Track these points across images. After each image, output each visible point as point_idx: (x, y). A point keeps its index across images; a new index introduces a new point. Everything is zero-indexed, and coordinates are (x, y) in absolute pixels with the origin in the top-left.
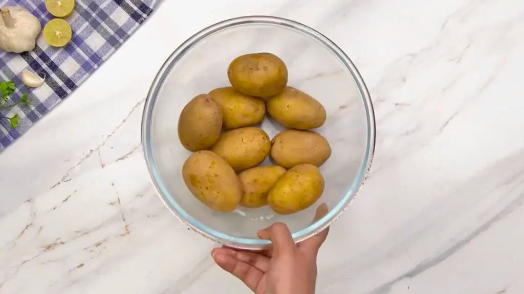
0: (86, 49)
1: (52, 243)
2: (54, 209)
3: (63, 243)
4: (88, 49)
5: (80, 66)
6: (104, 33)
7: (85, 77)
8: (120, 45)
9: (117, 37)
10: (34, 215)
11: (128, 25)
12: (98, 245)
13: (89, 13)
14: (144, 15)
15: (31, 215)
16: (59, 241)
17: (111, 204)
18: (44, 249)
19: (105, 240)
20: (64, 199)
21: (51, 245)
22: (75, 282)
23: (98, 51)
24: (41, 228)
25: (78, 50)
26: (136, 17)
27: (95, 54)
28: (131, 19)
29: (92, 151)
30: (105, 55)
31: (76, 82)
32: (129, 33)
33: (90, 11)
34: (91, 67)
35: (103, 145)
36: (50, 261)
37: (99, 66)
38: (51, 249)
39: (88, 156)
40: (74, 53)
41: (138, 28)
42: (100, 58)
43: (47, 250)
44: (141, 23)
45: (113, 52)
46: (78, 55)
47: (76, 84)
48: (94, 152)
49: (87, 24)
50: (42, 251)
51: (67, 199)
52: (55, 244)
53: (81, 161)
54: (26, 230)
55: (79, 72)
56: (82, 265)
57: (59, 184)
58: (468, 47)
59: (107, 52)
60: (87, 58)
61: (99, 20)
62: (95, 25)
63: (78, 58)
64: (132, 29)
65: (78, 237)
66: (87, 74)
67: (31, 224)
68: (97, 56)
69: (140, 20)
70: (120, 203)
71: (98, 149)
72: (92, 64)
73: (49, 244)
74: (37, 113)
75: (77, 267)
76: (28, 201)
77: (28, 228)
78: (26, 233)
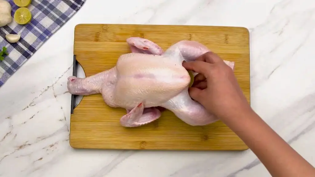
0: (41, 27)
1: (22, 145)
2: (25, 123)
3: (29, 145)
4: (42, 27)
5: (37, 38)
6: (53, 18)
7: (41, 44)
8: (64, 24)
9: (61, 19)
10: (11, 127)
11: (68, 12)
12: (52, 146)
13: (42, 6)
14: (79, 6)
15: (10, 127)
16: (27, 143)
17: (60, 120)
18: (17, 148)
19: (56, 143)
20: (31, 117)
21: (22, 146)
22: (38, 169)
23: (49, 28)
24: (16, 135)
25: (35, 28)
26: (74, 7)
27: (47, 29)
28: (70, 8)
29: (48, 87)
30: (53, 30)
31: (36, 47)
32: (69, 16)
33: (43, 5)
34: (45, 38)
35: (56, 83)
36: (22, 156)
37: (50, 37)
38: (22, 148)
39: (46, 90)
40: (33, 30)
41: (75, 13)
42: (50, 32)
43: (20, 149)
44: (77, 11)
45: (59, 29)
46: (36, 31)
47: (36, 49)
48: (50, 88)
49: (40, 12)
50: (16, 149)
51: (32, 117)
52: (25, 145)
53: (42, 93)
54: (7, 136)
55: (36, 41)
56: (41, 159)
57: (28, 107)
58: (286, 24)
59: (55, 28)
60: (41, 32)
61: (49, 10)
62: (46, 13)
63: (35, 32)
64: (71, 14)
65: (39, 141)
66: (42, 42)
67: (10, 133)
68: (48, 31)
69: (76, 9)
70: (66, 120)
71: (53, 86)
72: (45, 35)
73: (21, 145)
74: (12, 69)
75: (39, 160)
76: (8, 118)
77: (8, 135)
78: (6, 138)
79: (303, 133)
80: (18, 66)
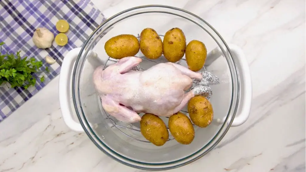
0: (75, 47)
3: (64, 133)
6: (82, 40)
12: (80, 134)
13: (76, 31)
15: (50, 121)
16: (62, 133)
22: (71, 150)
24: (55, 127)
25: (71, 47)
36: (59, 141)
38: (59, 136)
43: (57, 137)
50: (55, 137)
52: (61, 134)
56: (73, 143)
61: (80, 33)
62: (78, 36)
67: (50, 125)
73: (58, 134)
74: (53, 75)
75: (71, 144)
76: (49, 115)
77: (49, 127)
78: (48, 128)
79: (258, 122)
80: (56, 73)
